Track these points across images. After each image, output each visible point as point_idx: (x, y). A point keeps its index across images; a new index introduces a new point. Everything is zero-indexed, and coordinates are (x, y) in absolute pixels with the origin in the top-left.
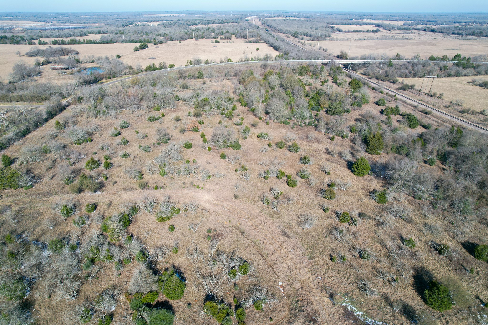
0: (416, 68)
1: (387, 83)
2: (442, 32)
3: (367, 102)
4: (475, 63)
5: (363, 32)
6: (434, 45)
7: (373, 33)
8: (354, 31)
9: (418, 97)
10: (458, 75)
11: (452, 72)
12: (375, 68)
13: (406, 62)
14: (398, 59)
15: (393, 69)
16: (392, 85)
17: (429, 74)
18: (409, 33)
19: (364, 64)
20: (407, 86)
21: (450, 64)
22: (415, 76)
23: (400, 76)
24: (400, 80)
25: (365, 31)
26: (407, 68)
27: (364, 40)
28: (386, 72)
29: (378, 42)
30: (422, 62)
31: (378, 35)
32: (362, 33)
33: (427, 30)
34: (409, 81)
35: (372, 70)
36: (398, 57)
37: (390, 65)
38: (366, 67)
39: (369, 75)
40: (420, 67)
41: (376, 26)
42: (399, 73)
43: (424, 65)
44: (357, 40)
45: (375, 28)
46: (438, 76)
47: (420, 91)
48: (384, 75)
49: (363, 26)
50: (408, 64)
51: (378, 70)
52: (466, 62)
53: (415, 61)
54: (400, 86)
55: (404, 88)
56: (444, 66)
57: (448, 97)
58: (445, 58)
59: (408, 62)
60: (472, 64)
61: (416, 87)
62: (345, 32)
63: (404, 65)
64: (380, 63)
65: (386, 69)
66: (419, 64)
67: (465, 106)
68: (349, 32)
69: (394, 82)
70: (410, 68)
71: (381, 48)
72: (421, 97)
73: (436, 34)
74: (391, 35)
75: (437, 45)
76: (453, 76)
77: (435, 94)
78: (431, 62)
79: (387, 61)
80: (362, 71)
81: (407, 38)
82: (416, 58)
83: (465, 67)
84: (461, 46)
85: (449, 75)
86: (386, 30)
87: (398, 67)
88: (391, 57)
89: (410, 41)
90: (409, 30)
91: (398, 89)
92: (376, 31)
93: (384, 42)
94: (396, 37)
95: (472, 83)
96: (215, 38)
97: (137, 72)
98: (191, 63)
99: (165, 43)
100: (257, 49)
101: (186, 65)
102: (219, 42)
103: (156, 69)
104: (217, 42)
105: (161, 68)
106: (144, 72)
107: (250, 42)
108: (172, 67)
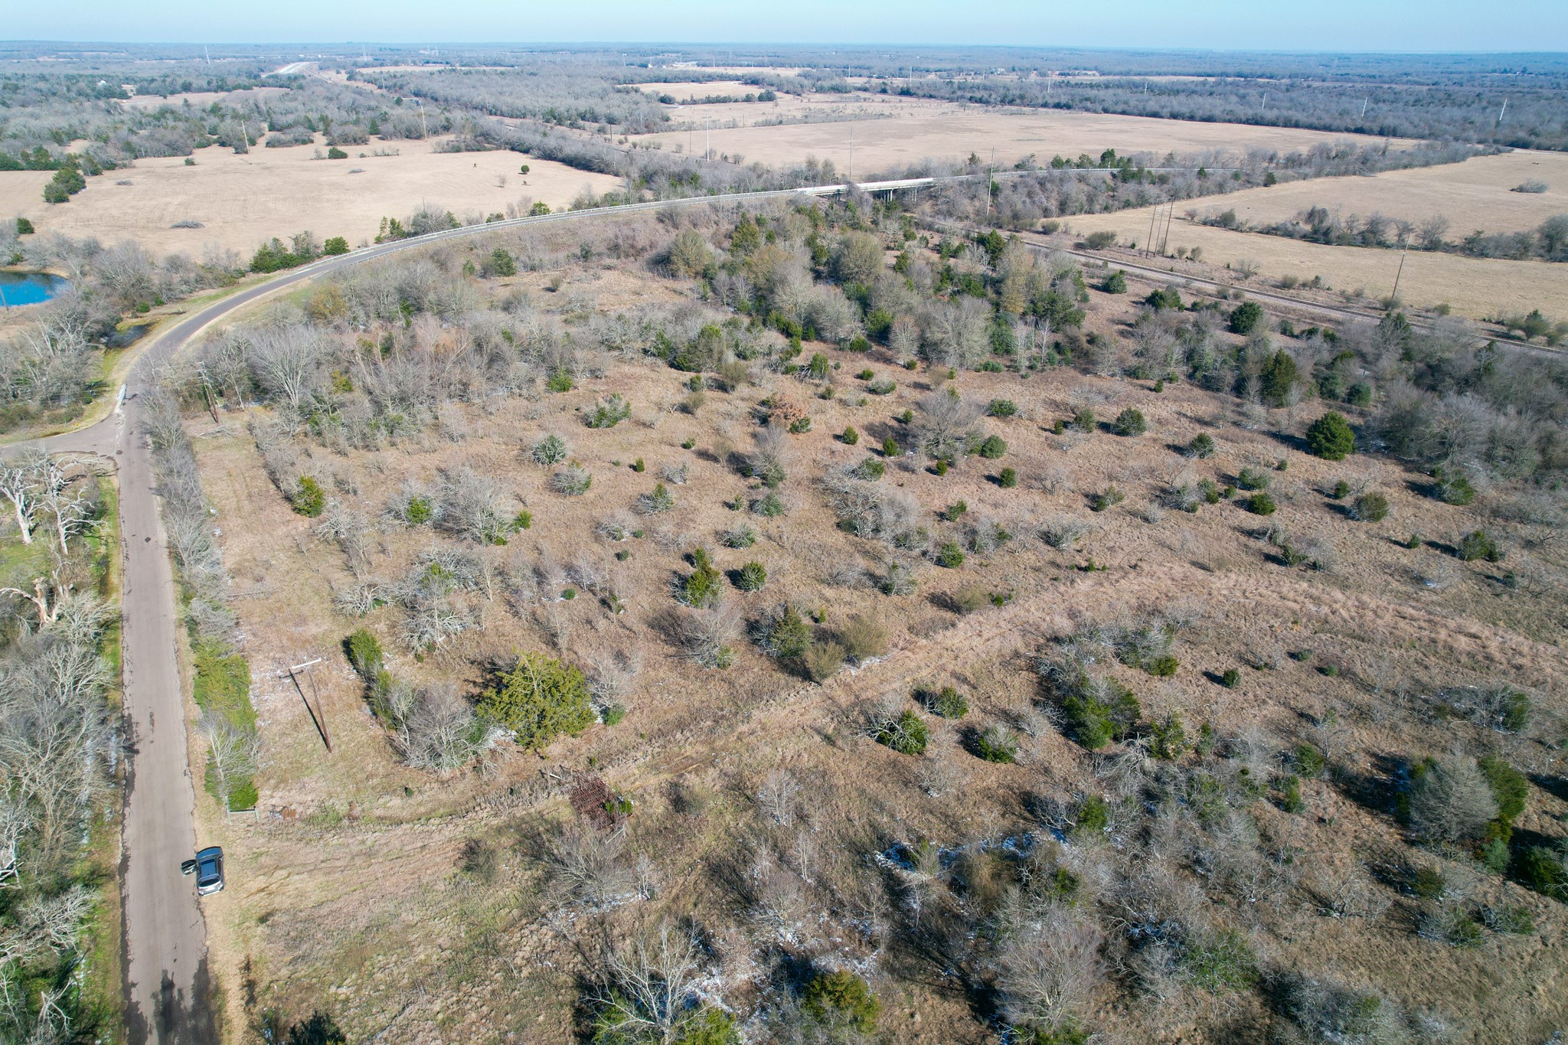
1: (1030, 236)
5: (736, 101)
8: (709, 101)
12: (960, 197)
41: (746, 83)
49: (710, 85)
54: (1075, 239)
62: (683, 103)
68: (694, 102)
69: (1046, 232)
77: (1181, 252)
82: (1025, 164)
85: (1127, 204)
86: (787, 93)
91: (1081, 247)
92: (770, 98)
94: (847, 112)
96: (304, 142)
97: (229, 278)
98: (396, 232)
99: (125, 166)
100: (525, 170)
101: (378, 240)
102: (344, 156)
103: (288, 263)
104: (336, 155)
105: (305, 255)
106: (253, 276)
107: (458, 150)
108: (337, 247)
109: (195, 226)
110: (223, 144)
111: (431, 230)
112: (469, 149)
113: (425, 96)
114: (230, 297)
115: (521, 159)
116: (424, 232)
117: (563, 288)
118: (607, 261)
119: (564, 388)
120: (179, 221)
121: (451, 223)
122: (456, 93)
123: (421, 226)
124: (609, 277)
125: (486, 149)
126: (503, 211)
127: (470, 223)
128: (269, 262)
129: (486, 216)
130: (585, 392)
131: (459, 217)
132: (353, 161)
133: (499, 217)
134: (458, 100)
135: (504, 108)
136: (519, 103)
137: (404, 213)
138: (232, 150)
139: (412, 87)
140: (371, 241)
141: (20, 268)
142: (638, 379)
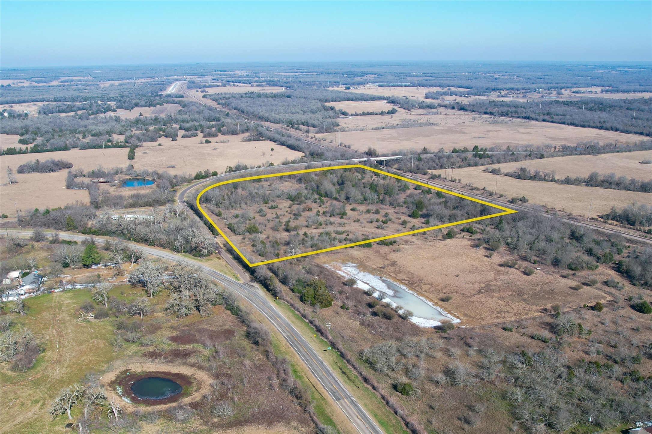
0: (441, 160)
1: (419, 175)
2: (473, 111)
3: (409, 189)
4: (490, 153)
5: (376, 114)
6: (461, 133)
7: (389, 116)
8: (363, 114)
9: (444, 183)
10: (476, 165)
11: (472, 162)
12: (407, 163)
13: (432, 155)
14: (426, 153)
15: (422, 163)
16: (423, 176)
17: (453, 165)
18: (434, 114)
19: (397, 159)
20: (435, 175)
21: (470, 155)
22: (441, 167)
23: (429, 169)
24: (430, 171)
25: (378, 113)
26: (434, 162)
27: (383, 128)
28: (417, 166)
29: (401, 130)
30: (445, 154)
31: (396, 119)
32: (374, 117)
33: (456, 108)
34: (436, 172)
35: (405, 165)
36: (425, 151)
37: (420, 160)
38: (398, 162)
39: (403, 170)
40: (445, 159)
41: (389, 103)
42: (428, 165)
43: (448, 157)
44: (375, 129)
45: (390, 107)
46: (460, 167)
47: (445, 178)
48: (416, 168)
49: (372, 103)
50: (435, 157)
51: (409, 164)
52: (482, 153)
53: (441, 154)
54: (430, 176)
55: (433, 177)
56: (465, 158)
57: (464, 181)
58: (465, 150)
59: (435, 156)
60: (487, 154)
61: (442, 176)
62: (352, 115)
63: (432, 158)
64: (411, 158)
65: (417, 163)
66: (444, 157)
67: (474, 186)
68: (357, 115)
69: (425, 174)
70: (437, 161)
71: (406, 140)
72: (446, 183)
73: (467, 113)
74: (413, 118)
75: (464, 133)
76: (473, 166)
77: (455, 180)
78: (454, 154)
79: (416, 156)
80: (396, 166)
81: (432, 124)
82: (441, 151)
83: (481, 157)
84: (488, 133)
85: (469, 166)
86: (404, 109)
87: (426, 160)
88: (419, 151)
89: (435, 127)
90: (434, 108)
91: (429, 179)
92: (392, 112)
93: (406, 130)
94: (420, 121)
95: (486, 171)
96: (195, 136)
97: (189, 181)
98: (231, 170)
99: (140, 146)
100: (272, 150)
101: (226, 172)
102: (210, 142)
103: (203, 177)
104: (208, 142)
105: (206, 175)
106: (194, 181)
107: (250, 140)
108: (215, 174)
109: (174, 167)
110: (166, 137)
111: (240, 170)
112: (254, 140)
113: (239, 110)
114: (190, 186)
115: (272, 145)
116: (239, 170)
117: (273, 185)
118: (287, 180)
119: (266, 203)
120: (169, 165)
121: (246, 168)
122: (252, 110)
123: (238, 168)
124: (286, 183)
125: (260, 140)
126: (261, 165)
127: (251, 168)
128: (199, 177)
129: (256, 166)
130: (270, 204)
131: (248, 166)
132: (213, 144)
133: (260, 167)
134: (252, 113)
135: (271, 119)
136: (278, 117)
137: (233, 165)
138: (171, 139)
139: (233, 105)
140: (224, 172)
141: (138, 177)
142: (282, 203)
